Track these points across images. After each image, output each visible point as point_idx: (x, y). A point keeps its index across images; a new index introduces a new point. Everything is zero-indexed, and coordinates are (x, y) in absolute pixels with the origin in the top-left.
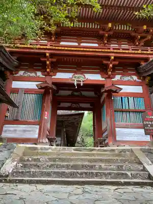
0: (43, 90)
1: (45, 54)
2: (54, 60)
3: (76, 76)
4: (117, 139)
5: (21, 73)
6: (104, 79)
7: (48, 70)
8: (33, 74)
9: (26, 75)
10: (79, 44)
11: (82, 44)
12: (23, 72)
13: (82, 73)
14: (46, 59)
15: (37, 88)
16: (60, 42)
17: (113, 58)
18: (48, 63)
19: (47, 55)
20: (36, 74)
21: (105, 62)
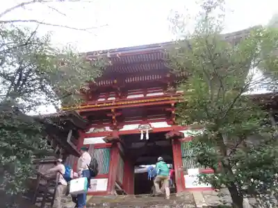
0: (111, 144)
1: (110, 110)
2: (119, 114)
3: (142, 126)
4: (187, 187)
5: (92, 130)
6: (170, 126)
7: (115, 124)
8: (102, 130)
9: (96, 131)
10: (145, 95)
11: (148, 95)
12: (93, 129)
13: (148, 123)
14: (111, 115)
15: (104, 142)
16: (127, 96)
17: (173, 105)
18: (114, 117)
19: (112, 110)
20: (105, 129)
21: (168, 109)
